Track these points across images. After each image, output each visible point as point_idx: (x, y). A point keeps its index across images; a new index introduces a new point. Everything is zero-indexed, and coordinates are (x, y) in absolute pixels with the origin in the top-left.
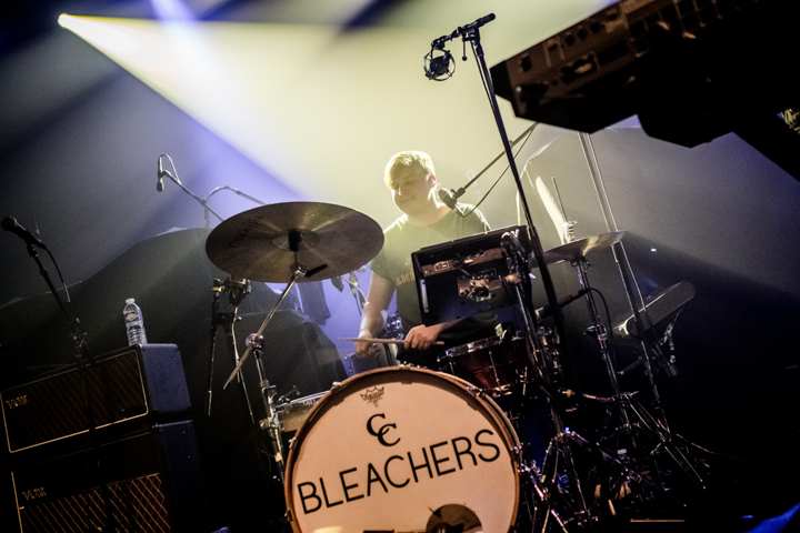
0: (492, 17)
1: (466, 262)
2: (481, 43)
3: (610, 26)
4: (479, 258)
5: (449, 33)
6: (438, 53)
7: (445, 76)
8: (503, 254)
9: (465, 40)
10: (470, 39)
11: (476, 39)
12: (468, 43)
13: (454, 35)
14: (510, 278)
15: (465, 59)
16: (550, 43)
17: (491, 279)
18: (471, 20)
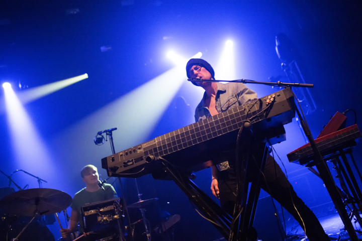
0: (116, 129)
1: (101, 210)
2: (113, 136)
3: (139, 151)
4: (106, 209)
5: (103, 131)
6: (99, 136)
7: (101, 144)
8: (114, 208)
9: (107, 134)
10: (109, 134)
11: (111, 135)
12: (108, 136)
13: (104, 132)
14: (116, 216)
15: (107, 140)
16: (121, 153)
17: (109, 216)
18: (110, 128)
